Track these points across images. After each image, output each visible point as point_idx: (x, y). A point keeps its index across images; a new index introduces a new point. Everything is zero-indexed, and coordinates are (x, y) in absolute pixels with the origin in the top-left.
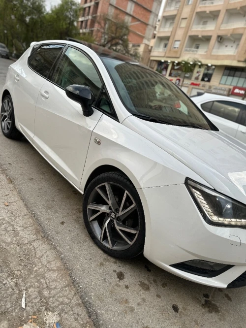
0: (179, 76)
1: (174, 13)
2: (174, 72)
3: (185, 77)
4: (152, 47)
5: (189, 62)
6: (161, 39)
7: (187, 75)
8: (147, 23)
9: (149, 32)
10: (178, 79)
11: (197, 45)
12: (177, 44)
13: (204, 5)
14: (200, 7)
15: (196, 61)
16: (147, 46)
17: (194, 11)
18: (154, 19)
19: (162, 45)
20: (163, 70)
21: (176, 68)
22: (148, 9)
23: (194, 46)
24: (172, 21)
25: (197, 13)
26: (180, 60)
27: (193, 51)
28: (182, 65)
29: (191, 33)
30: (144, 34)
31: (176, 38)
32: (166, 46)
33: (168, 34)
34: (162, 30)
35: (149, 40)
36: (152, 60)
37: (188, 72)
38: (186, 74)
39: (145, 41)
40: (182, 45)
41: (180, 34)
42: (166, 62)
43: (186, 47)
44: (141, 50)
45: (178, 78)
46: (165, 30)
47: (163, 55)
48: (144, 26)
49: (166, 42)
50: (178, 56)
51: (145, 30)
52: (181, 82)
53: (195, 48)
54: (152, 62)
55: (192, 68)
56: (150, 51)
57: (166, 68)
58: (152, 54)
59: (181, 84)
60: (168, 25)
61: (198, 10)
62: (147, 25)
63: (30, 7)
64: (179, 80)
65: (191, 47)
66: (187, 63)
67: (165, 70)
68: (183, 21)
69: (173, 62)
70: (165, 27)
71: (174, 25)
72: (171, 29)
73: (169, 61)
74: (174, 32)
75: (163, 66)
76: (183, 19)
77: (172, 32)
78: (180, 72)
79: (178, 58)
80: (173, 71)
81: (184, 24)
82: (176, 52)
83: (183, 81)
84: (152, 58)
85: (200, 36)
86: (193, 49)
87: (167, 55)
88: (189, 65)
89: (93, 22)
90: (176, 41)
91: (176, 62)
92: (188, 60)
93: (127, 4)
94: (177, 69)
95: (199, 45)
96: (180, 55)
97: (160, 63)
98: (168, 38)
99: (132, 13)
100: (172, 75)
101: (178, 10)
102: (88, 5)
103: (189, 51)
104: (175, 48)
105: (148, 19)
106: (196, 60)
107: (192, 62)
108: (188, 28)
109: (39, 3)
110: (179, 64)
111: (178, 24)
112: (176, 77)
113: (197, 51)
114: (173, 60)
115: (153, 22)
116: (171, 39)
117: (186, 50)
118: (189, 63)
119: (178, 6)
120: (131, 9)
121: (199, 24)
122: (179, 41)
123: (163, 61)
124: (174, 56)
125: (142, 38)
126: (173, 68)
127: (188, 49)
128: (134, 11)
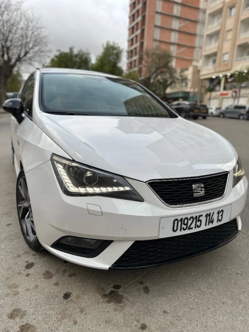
0: (235, 87)
1: (218, 28)
2: (228, 85)
3: (241, 88)
4: (200, 67)
5: (242, 70)
6: (208, 57)
7: (243, 85)
8: (193, 46)
9: (196, 54)
10: (234, 92)
11: (248, 52)
12: (226, 57)
13: (248, 12)
14: (245, 15)
16: (196, 67)
17: (238, 21)
18: (200, 41)
19: (211, 62)
20: (216, 86)
21: (230, 80)
22: (193, 33)
23: (246, 53)
24: (216, 37)
25: (243, 21)
26: (232, 72)
27: (245, 59)
28: (236, 76)
29: (239, 42)
30: (192, 57)
31: (224, 51)
32: (214, 62)
33: (215, 50)
34: (207, 48)
35: (198, 61)
36: (202, 80)
37: (243, 81)
38: (241, 84)
39: (195, 63)
40: (232, 57)
41: (227, 46)
42: (218, 78)
43: (236, 57)
44: (189, 74)
45: (234, 90)
46: (212, 47)
47: (213, 71)
48: (191, 50)
49: (214, 58)
50: (229, 68)
51: (192, 53)
52: (238, 93)
53: (247, 55)
54: (203, 82)
55: (248, 76)
56: (199, 71)
57: (219, 83)
58: (202, 73)
59: (237, 95)
60: (213, 41)
61: (243, 18)
62: (193, 48)
64: (236, 92)
65: (242, 55)
66: (241, 73)
67: (218, 85)
68: (228, 33)
69: (226, 76)
70: (210, 44)
71: (220, 40)
72: (217, 45)
73: (221, 76)
74: (221, 47)
75: (215, 82)
76: (227, 31)
77: (218, 47)
78: (235, 84)
79: (229, 70)
81: (230, 36)
82: (226, 65)
83: (240, 92)
84: (202, 78)
86: (245, 57)
87: (217, 70)
88: (244, 74)
89: (141, 59)
90: (224, 54)
91: (229, 74)
93: (170, 34)
94: (232, 82)
96: (232, 66)
97: (211, 80)
98: (215, 54)
99: (176, 42)
100: (227, 88)
101: (221, 25)
102: (134, 46)
103: (241, 60)
104: (224, 61)
105: (194, 42)
107: (246, 70)
108: (235, 38)
109: (85, 57)
110: (232, 76)
111: (223, 38)
112: (231, 89)
114: (225, 73)
115: (200, 43)
116: (219, 54)
117: (237, 60)
118: (244, 72)
119: (220, 21)
120: (175, 38)
121: (246, 31)
122: (228, 53)
123: (214, 77)
124: (225, 68)
125: (191, 61)
126: (226, 81)
127: (239, 58)
128: (179, 39)
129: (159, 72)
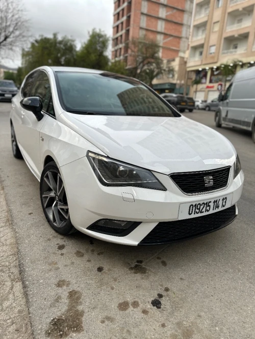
0: (221, 80)
1: (205, 19)
2: (214, 78)
3: (226, 81)
4: (187, 58)
5: (228, 64)
6: (195, 48)
7: (228, 78)
8: (180, 36)
9: (183, 45)
10: (219, 85)
11: (234, 45)
12: (213, 50)
13: (235, 4)
14: (232, 7)
15: (235, 62)
16: (182, 58)
17: (225, 13)
18: (187, 31)
19: (198, 53)
20: (202, 78)
21: (216, 73)
22: (180, 22)
23: (232, 46)
24: (203, 28)
25: (230, 14)
26: (218, 64)
27: (231, 52)
28: (222, 69)
29: (225, 35)
30: (179, 47)
31: (211, 43)
32: (201, 53)
33: (202, 42)
34: (195, 39)
35: (184, 52)
36: (189, 72)
37: (229, 74)
38: (227, 77)
39: (181, 54)
40: (218, 49)
41: (214, 39)
42: (204, 70)
43: (223, 50)
44: (176, 65)
45: (220, 83)
46: (199, 39)
47: (199, 63)
48: (178, 40)
49: (201, 50)
50: (215, 61)
51: (179, 43)
52: (223, 86)
53: (233, 49)
54: (190, 74)
55: (234, 70)
56: (186, 63)
57: (205, 76)
58: (188, 65)
59: (223, 89)
60: (200, 33)
61: (229, 10)
62: (180, 38)
63: (63, 49)
64: (221, 85)
65: (228, 48)
66: (226, 66)
67: (204, 78)
68: (216, 24)
69: (212, 69)
70: (197, 35)
71: (207, 32)
72: (204, 36)
73: (207, 68)
74: (208, 39)
75: (202, 75)
76: (215, 23)
77: (205, 39)
78: (220, 77)
80: (213, 77)
81: (217, 28)
82: (213, 57)
83: (225, 85)
84: (188, 69)
85: (236, 36)
86: (232, 50)
87: (203, 63)
88: (230, 68)
89: (127, 48)
90: (211, 46)
91: (215, 67)
92: (227, 62)
93: (157, 23)
94: (217, 74)
95: (237, 44)
96: (218, 59)
97: (198, 72)
98: (202, 46)
99: (163, 31)
100: (213, 81)
101: (208, 16)
102: (120, 34)
103: (227, 53)
104: (211, 54)
105: (180, 32)
106: (236, 60)
107: (232, 63)
108: (222, 30)
109: (70, 44)
110: (218, 69)
111: (210, 30)
112: (217, 82)
113: (236, 52)
114: (211, 66)
115: (186, 34)
116: (205, 46)
117: (224, 53)
118: (229, 66)
119: (207, 12)
120: (162, 27)
121: (233, 23)
122: (214, 45)
123: (200, 69)
124: (211, 61)
125: (177, 51)
126: (212, 74)
127: (226, 51)
128: (165, 29)
129: (146, 62)
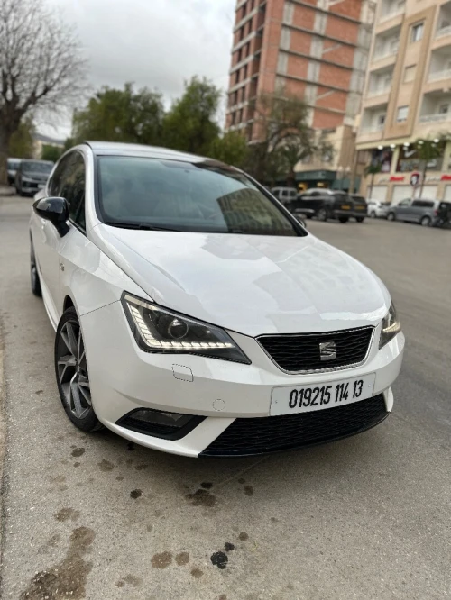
0: (416, 168)
1: (391, 61)
2: (404, 164)
3: (426, 169)
4: (357, 128)
5: (431, 139)
6: (372, 111)
7: (430, 165)
8: (345, 89)
9: (351, 104)
10: (414, 175)
11: (442, 106)
12: (404, 114)
13: (445, 35)
14: (438, 40)
15: (443, 136)
16: (349, 128)
17: (427, 51)
18: (359, 81)
19: (376, 120)
20: (383, 163)
21: (408, 155)
22: (346, 65)
23: (438, 108)
24: (388, 77)
25: (435, 52)
26: (412, 140)
27: (436, 119)
28: (419, 147)
29: (427, 88)
30: (344, 109)
31: (400, 103)
32: (382, 120)
33: (385, 100)
34: (371, 95)
35: (353, 117)
36: (359, 151)
37: (432, 157)
38: (427, 162)
39: (347, 121)
40: (413, 113)
41: (406, 94)
42: (387, 149)
43: (421, 115)
44: (336, 139)
45: (415, 172)
46: (379, 94)
47: (378, 137)
48: (342, 96)
49: (382, 114)
50: (408, 133)
51: (344, 101)
52: (421, 178)
53: (440, 112)
54: (361, 154)
55: (440, 150)
56: (354, 135)
57: (389, 159)
58: (359, 139)
59: (420, 183)
60: (382, 83)
61: (435, 45)
62: (346, 92)
63: (140, 110)
64: (417, 176)
65: (431, 111)
66: (427, 143)
67: (387, 163)
68: (409, 70)
69: (401, 147)
70: (376, 89)
71: (393, 82)
72: (388, 90)
73: (393, 146)
74: (395, 94)
75: (382, 157)
76: (407, 68)
77: (390, 95)
78: (416, 161)
79: (409, 136)
80: (402, 162)
81: (411, 76)
82: (403, 127)
83: (424, 176)
84: (359, 147)
85: (446, 90)
86: (437, 115)
87: (386, 136)
88: (433, 145)
89: (252, 109)
90: (400, 108)
91: (407, 144)
92: (429, 136)
93: (307, 67)
94: (411, 157)
95: (447, 105)
96: (412, 130)
97: (376, 152)
98: (384, 107)
99: (317, 80)
100: (403, 169)
101: (397, 56)
102: (241, 84)
103: (428, 120)
104: (400, 120)
105: (348, 83)
106: (444, 133)
107: (437, 137)
108: (420, 80)
109: (153, 101)
110: (411, 147)
111: (400, 79)
112: (410, 170)
113: (444, 118)
114: (399, 142)
115: (358, 86)
116: (390, 108)
117: (423, 120)
118: (433, 142)
119: (395, 49)
120: (314, 74)
121: (440, 68)
122: (406, 106)
123: (380, 147)
124: (400, 134)
125: (341, 116)
126: (402, 156)
127: (426, 117)
128: (321, 76)
129: (283, 133)
